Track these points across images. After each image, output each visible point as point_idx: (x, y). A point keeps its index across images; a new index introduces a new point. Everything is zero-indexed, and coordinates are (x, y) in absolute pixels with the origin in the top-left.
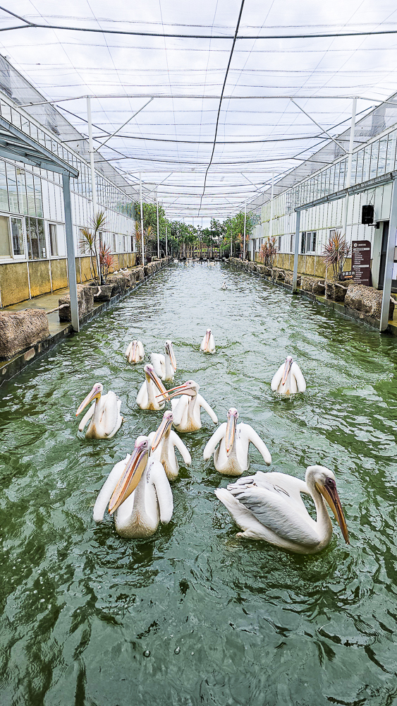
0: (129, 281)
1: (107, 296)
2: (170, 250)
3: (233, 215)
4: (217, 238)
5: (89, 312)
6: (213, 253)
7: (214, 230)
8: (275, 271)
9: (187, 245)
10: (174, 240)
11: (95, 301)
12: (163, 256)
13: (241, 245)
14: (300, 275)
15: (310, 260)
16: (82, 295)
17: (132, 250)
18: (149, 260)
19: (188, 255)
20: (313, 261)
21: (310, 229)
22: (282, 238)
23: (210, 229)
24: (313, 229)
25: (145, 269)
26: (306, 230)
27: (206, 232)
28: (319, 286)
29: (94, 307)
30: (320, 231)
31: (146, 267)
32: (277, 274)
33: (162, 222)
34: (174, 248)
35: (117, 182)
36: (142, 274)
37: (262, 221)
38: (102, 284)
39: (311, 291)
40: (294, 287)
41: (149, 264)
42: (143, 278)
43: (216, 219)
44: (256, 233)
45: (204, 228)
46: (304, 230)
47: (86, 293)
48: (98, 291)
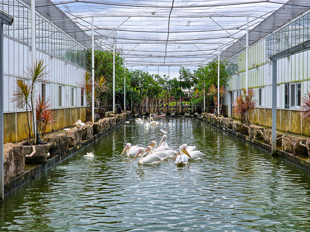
0: (72, 140)
1: (43, 157)
2: (130, 104)
3: (205, 63)
4: (187, 90)
5: (18, 175)
6: (183, 107)
7: (183, 80)
8: (252, 129)
9: (150, 98)
10: (134, 93)
11: (26, 163)
12: (119, 111)
13: (215, 98)
14: (281, 133)
15: (295, 116)
16: (10, 155)
17: (82, 104)
18: (102, 116)
19: (152, 110)
20: (299, 118)
21: (293, 80)
22: (263, 90)
23: (178, 80)
24: (297, 79)
25: (95, 127)
26: (290, 80)
27: (175, 84)
28: (301, 146)
29: (25, 170)
30: (305, 82)
31: (97, 123)
32: (255, 132)
33: (120, 72)
34: (135, 101)
35: (66, 28)
36: (90, 131)
37: (239, 70)
38: (38, 143)
39: (292, 152)
40: (274, 148)
41: (101, 121)
42: (91, 136)
43: (185, 68)
44: (233, 83)
45: (171, 78)
46: (286, 81)
47: (15, 153)
48: (32, 151)
